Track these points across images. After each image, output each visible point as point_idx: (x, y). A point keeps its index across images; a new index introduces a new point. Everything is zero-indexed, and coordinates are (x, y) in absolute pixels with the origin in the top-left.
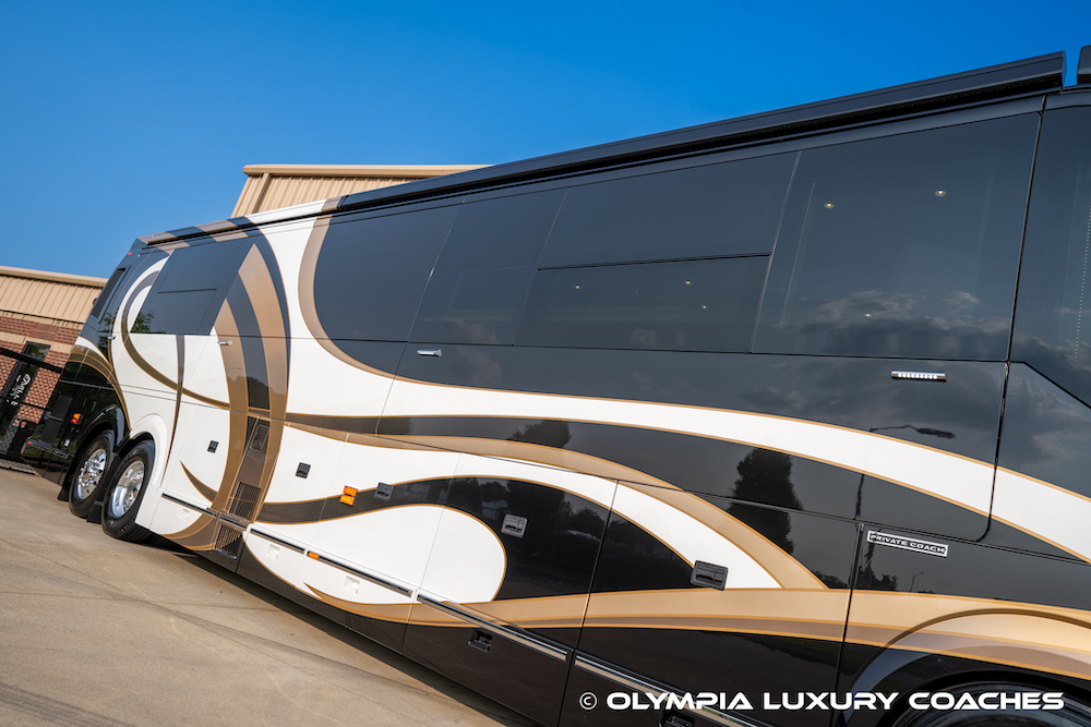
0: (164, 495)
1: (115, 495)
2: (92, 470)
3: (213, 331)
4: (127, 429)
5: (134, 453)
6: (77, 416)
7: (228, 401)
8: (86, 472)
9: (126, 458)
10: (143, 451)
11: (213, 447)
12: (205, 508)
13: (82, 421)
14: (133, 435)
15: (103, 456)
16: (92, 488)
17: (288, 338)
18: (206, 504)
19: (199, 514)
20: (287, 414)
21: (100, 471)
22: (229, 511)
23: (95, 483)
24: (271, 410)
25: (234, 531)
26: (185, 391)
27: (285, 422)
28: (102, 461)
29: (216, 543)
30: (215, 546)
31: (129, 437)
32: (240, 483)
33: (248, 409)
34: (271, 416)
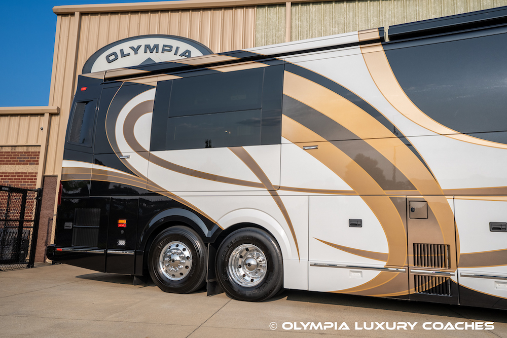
0: (313, 265)
3: (283, 140)
4: (210, 224)
5: (235, 239)
6: (123, 222)
7: (350, 189)
11: (356, 223)
12: (382, 267)
14: (224, 226)
15: (182, 246)
16: (186, 271)
17: (402, 137)
18: (382, 264)
19: (379, 272)
20: (444, 191)
21: (188, 258)
22: (415, 265)
23: (187, 267)
24: (418, 190)
25: (435, 277)
26: (279, 188)
27: (446, 197)
28: (184, 250)
29: (414, 289)
30: (415, 290)
31: (219, 229)
32: (414, 244)
33: (384, 192)
34: (422, 194)
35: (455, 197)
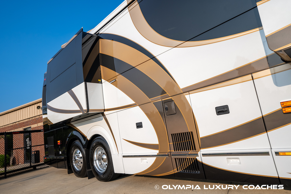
0: (124, 156)
1: (95, 164)
2: (77, 159)
3: (103, 80)
4: (84, 137)
5: (94, 145)
6: (59, 142)
7: (133, 102)
8: (75, 160)
9: (91, 148)
10: (98, 142)
11: (139, 125)
12: (156, 154)
13: (61, 142)
14: (89, 138)
15: (79, 151)
16: (82, 165)
17: (153, 58)
18: (156, 152)
19: (155, 158)
20: (183, 89)
21: (81, 157)
22: (175, 151)
23: (81, 163)
24: (168, 93)
25: (187, 159)
26: (105, 110)
27: (184, 94)
28: (79, 153)
29: (176, 169)
30: (178, 170)
31: (87, 140)
32: (172, 135)
33: (150, 100)
34: (170, 96)
35: (190, 92)
